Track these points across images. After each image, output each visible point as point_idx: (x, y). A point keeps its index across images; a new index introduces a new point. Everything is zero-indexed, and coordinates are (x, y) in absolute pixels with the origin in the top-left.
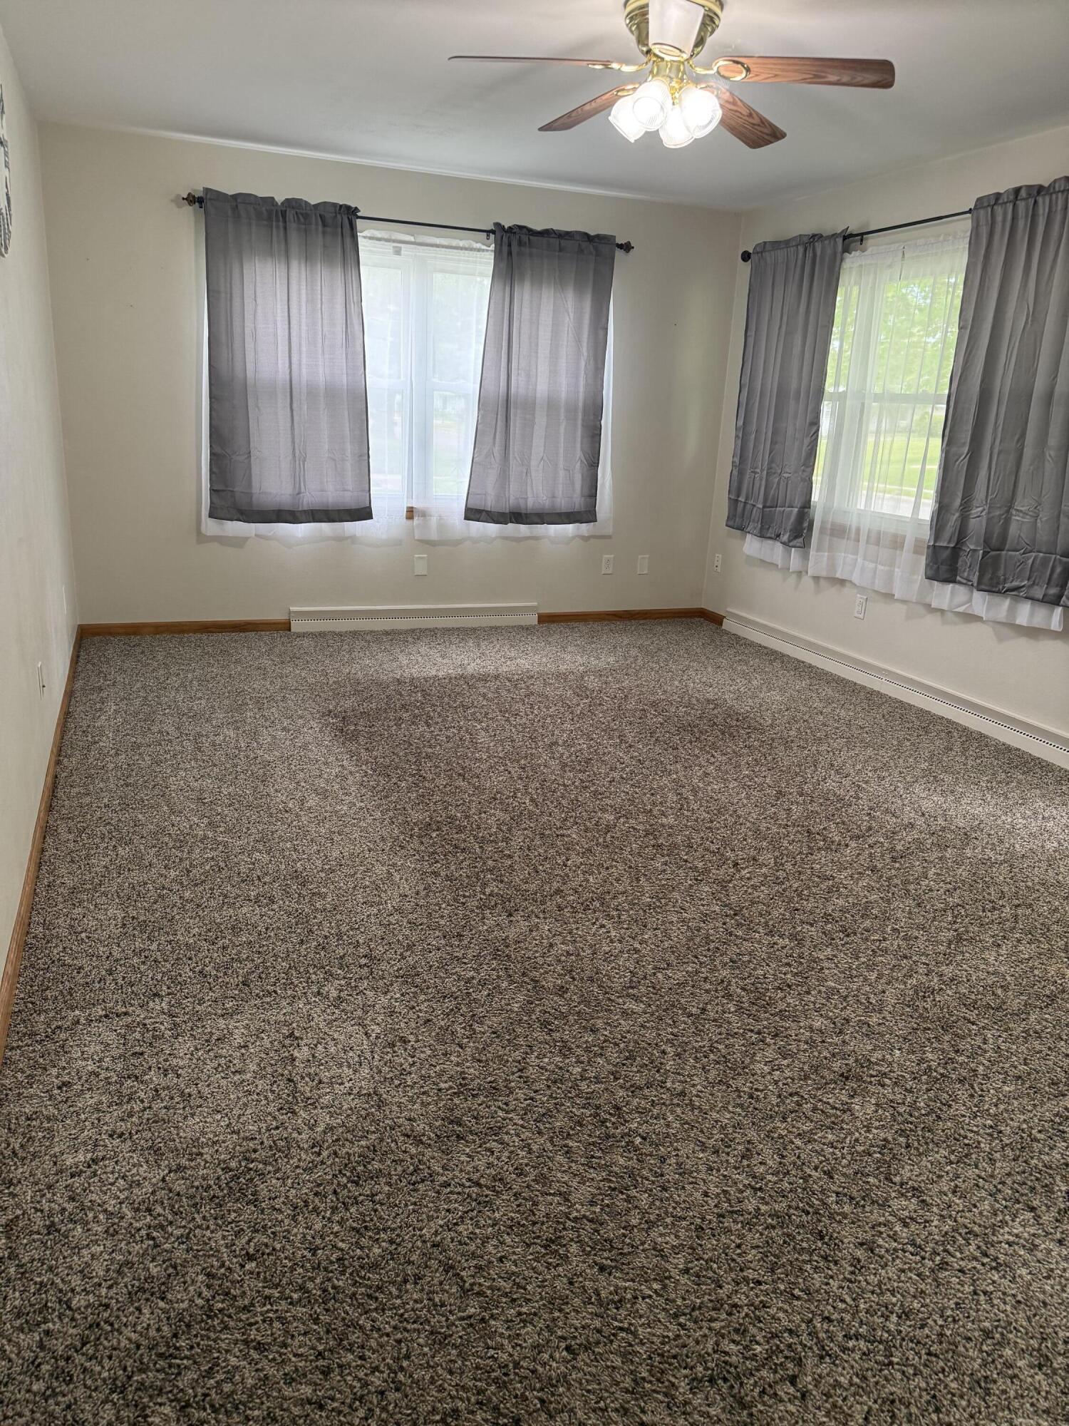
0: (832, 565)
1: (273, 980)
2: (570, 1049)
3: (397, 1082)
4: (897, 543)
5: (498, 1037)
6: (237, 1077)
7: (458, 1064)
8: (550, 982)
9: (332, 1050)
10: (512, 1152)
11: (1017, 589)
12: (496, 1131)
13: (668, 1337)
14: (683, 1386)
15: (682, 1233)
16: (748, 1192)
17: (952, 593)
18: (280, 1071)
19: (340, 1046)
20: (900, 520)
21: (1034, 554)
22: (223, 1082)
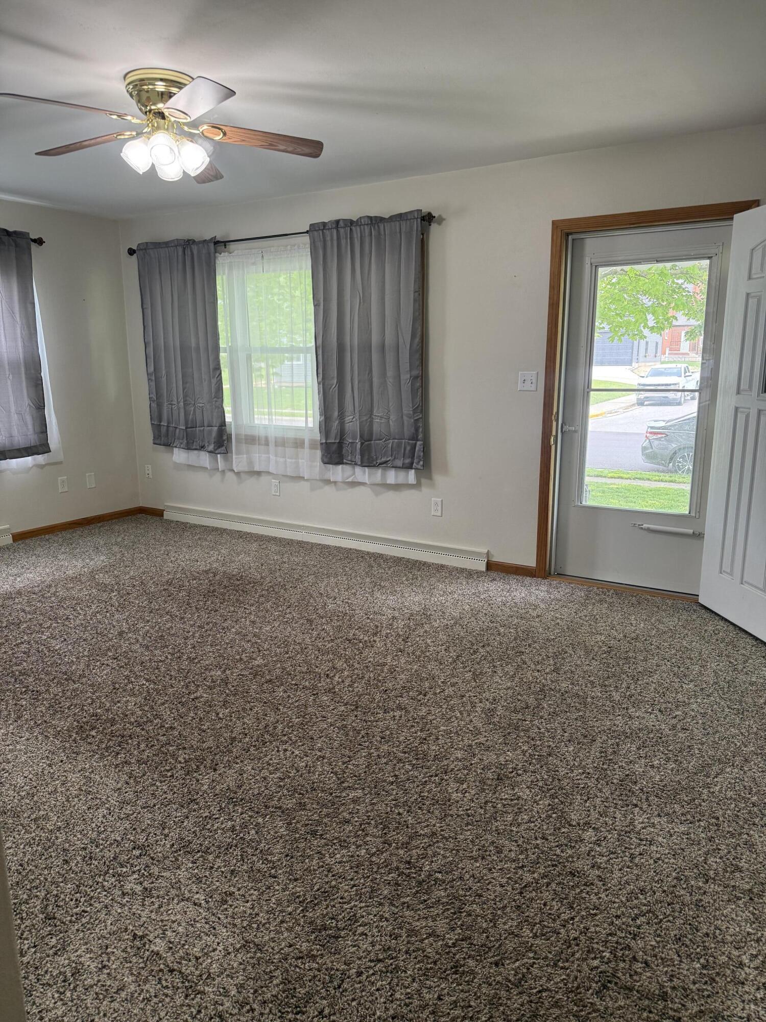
0: (250, 463)
1: (72, 903)
2: (345, 841)
3: (255, 926)
4: (298, 444)
5: (292, 857)
6: (123, 994)
7: (284, 890)
8: (290, 803)
9: (181, 929)
10: (377, 927)
11: (386, 462)
12: (354, 919)
13: (564, 979)
14: (596, 1000)
15: (513, 916)
16: (520, 872)
17: (343, 471)
18: (156, 968)
19: (184, 924)
20: (298, 429)
21: (391, 441)
22: (115, 1005)
